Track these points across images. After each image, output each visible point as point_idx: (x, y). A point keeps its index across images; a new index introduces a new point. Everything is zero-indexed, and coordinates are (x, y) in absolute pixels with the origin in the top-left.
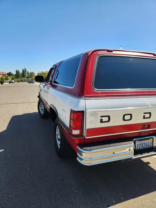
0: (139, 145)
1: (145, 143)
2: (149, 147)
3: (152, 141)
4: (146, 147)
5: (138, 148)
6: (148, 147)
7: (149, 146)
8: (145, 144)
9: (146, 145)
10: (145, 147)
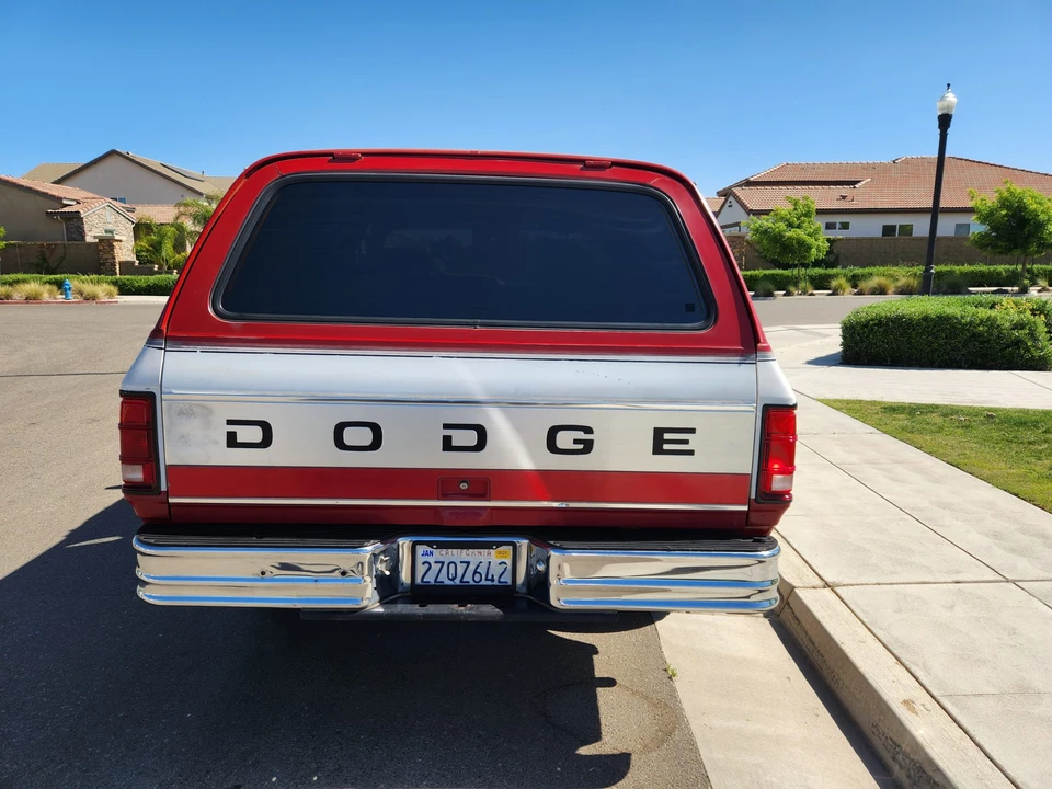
0: (436, 567)
1: (468, 563)
2: (489, 583)
3: (509, 561)
4: (472, 583)
5: (430, 578)
6: (484, 582)
7: (493, 580)
8: (472, 567)
9: (475, 572)
10: (468, 578)
